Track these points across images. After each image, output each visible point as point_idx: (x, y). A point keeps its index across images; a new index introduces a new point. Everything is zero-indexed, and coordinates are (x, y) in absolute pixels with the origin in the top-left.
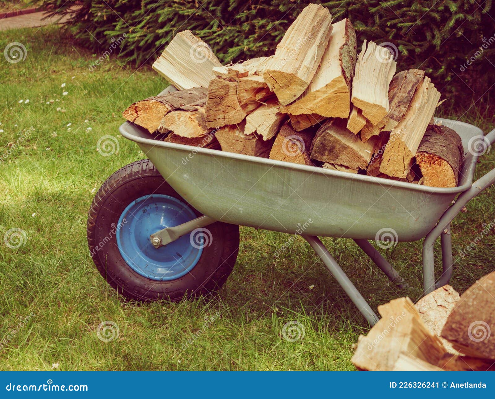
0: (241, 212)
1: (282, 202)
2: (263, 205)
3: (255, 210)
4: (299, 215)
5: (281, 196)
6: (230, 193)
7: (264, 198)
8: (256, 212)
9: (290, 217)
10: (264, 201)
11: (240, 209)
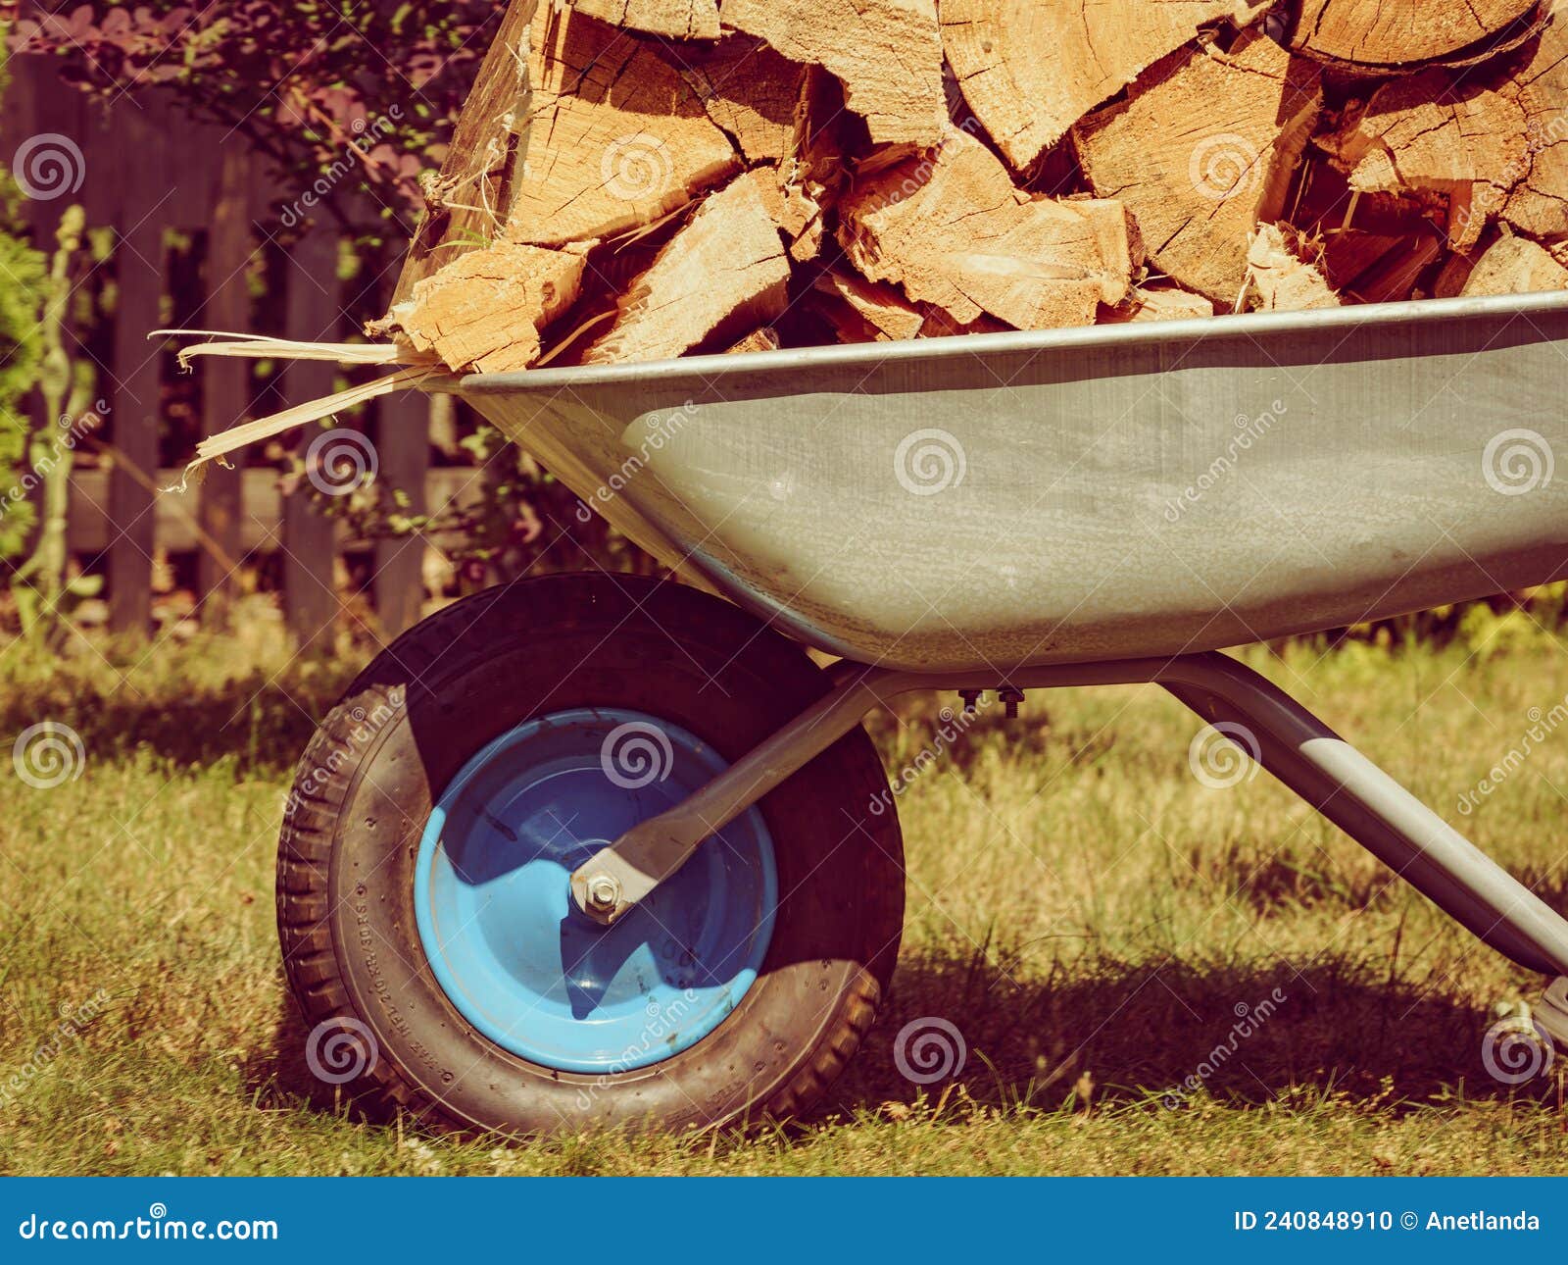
0: (1011, 582)
1: (1161, 498)
2: (1093, 529)
3: (1062, 558)
4: (1232, 533)
5: (1156, 474)
6: (959, 513)
7: (1093, 498)
8: (1068, 568)
9: (1199, 551)
10: (1094, 510)
11: (1004, 570)
